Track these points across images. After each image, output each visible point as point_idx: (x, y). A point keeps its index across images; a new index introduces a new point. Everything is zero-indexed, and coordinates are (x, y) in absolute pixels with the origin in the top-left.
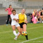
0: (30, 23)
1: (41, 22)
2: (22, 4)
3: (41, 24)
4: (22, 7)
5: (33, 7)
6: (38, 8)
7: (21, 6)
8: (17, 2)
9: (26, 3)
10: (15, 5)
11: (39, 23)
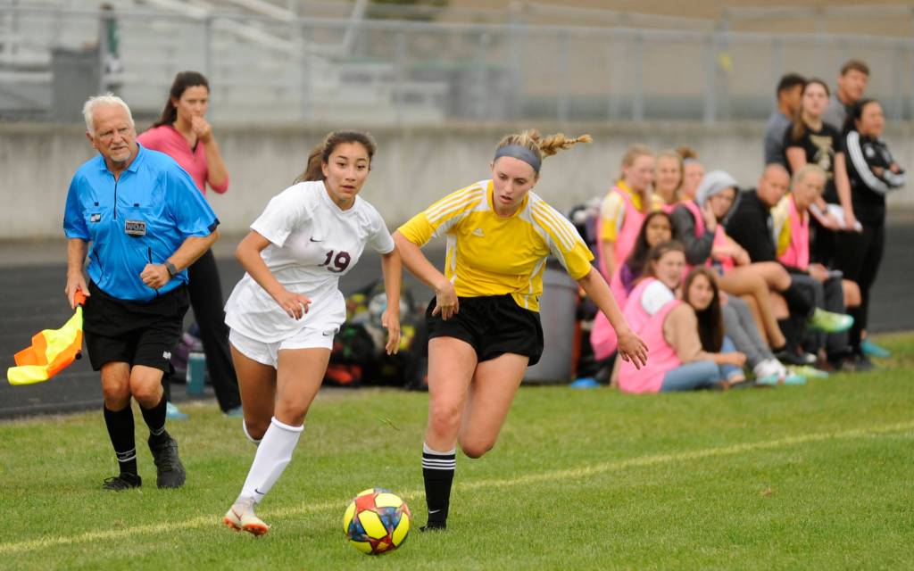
0: (564, 380)
1: (749, 367)
2: (446, 63)
3: (750, 398)
4: (429, 116)
5: (626, 113)
6: (710, 123)
7: (412, 99)
8: (356, 19)
9: (496, 40)
10: (324, 83)
11: (702, 385)
